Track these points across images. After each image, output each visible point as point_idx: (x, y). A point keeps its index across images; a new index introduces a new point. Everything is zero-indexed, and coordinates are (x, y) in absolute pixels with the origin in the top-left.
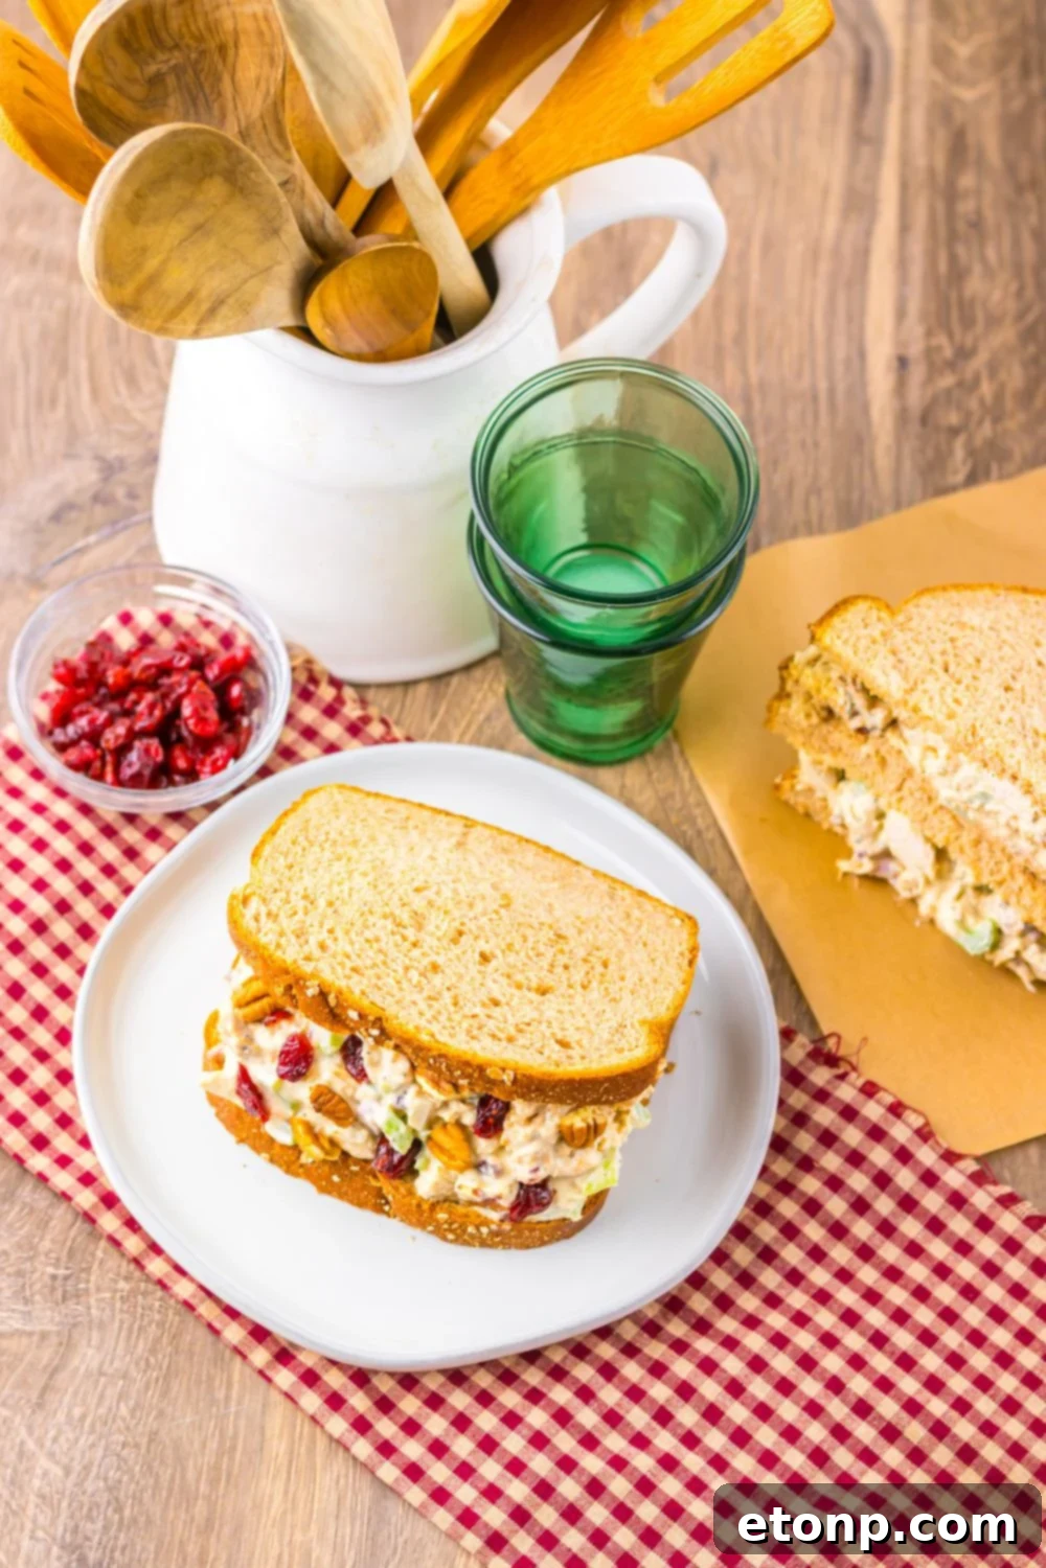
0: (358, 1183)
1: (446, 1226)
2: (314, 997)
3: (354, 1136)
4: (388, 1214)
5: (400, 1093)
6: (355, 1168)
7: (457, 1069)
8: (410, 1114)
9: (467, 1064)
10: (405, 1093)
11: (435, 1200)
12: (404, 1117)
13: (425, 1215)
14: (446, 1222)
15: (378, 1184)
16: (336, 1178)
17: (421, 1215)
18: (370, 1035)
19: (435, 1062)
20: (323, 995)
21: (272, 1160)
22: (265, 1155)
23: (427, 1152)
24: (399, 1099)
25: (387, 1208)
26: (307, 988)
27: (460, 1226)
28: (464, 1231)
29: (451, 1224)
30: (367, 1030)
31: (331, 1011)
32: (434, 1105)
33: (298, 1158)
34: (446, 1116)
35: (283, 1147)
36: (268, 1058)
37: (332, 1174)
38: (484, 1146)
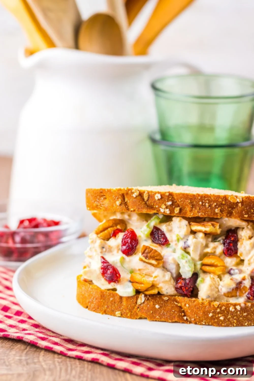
0: (169, 307)
1: (218, 310)
2: (136, 197)
3: (164, 276)
4: (187, 321)
5: (185, 240)
6: (166, 298)
7: (214, 202)
8: (191, 250)
9: (219, 197)
10: (187, 240)
11: (210, 299)
12: (188, 253)
13: (207, 307)
14: (218, 307)
15: (179, 305)
16: (157, 306)
17: (205, 309)
18: (167, 208)
19: (203, 203)
20: (141, 195)
21: (122, 315)
22: (118, 313)
23: (201, 276)
24: (185, 243)
25: (185, 318)
26: (133, 193)
27: (226, 309)
28: (228, 311)
29: (221, 308)
30: (165, 205)
31: (146, 203)
32: (202, 244)
33: (136, 303)
34: (208, 250)
35: (128, 298)
36: (115, 252)
37: (155, 305)
38: (230, 262)
